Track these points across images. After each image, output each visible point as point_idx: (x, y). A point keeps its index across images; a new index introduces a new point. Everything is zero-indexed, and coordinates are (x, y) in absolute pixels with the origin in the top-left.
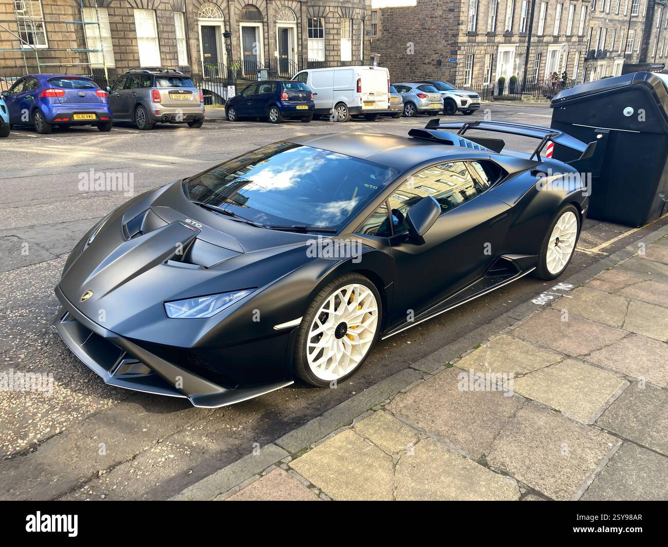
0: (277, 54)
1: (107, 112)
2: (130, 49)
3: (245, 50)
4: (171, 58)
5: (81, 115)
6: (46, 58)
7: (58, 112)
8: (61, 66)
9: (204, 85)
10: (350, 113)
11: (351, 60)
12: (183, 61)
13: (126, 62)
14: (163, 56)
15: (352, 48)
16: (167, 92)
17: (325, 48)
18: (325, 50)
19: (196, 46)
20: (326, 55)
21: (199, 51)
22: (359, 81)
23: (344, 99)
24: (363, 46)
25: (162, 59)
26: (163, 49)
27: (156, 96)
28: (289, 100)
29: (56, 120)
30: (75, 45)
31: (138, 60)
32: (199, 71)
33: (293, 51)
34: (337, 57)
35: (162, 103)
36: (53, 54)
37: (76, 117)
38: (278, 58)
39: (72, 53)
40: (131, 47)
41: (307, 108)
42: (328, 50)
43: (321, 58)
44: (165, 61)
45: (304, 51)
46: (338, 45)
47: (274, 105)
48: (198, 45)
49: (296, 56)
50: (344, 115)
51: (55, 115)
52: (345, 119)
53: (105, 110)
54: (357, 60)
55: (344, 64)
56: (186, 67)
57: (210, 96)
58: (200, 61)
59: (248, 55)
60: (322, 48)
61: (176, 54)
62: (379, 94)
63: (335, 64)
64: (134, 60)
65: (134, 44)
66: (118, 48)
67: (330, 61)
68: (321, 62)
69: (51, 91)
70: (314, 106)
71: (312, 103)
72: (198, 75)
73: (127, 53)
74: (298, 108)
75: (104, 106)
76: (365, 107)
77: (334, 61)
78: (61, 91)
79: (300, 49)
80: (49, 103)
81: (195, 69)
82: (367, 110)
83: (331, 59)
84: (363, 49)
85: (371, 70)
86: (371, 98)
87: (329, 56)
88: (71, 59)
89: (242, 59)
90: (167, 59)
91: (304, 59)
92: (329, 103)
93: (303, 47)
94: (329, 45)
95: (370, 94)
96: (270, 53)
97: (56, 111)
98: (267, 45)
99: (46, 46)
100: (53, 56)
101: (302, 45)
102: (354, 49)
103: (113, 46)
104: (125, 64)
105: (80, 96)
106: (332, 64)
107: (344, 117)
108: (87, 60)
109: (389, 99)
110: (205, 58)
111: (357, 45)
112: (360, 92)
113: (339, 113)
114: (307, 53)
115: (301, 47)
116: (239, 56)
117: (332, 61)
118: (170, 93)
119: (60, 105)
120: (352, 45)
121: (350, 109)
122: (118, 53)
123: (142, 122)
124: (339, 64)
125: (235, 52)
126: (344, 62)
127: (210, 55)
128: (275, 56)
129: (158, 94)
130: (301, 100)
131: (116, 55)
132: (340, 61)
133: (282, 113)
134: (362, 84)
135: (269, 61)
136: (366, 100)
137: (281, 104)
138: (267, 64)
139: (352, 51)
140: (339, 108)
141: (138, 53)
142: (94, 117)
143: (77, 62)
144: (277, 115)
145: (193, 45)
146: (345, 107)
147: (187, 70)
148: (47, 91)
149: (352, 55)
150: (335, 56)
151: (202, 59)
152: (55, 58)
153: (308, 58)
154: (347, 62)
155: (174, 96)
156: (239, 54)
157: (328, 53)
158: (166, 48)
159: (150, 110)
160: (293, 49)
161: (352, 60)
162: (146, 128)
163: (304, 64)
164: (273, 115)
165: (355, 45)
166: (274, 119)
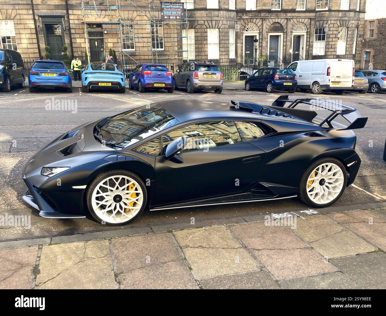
0: (291, 51)
1: (171, 83)
2: (203, 50)
3: (270, 49)
4: (225, 54)
5: (158, 84)
6: (163, 55)
7: (148, 82)
8: (169, 59)
9: (243, 69)
10: (322, 89)
11: (344, 54)
12: (232, 56)
13: (201, 56)
14: (221, 53)
15: (346, 46)
16: (202, 73)
17: (326, 47)
18: (326, 48)
19: (241, 47)
20: (325, 51)
21: (242, 50)
22: (329, 68)
23: (318, 80)
24: (356, 45)
25: (220, 55)
26: (221, 49)
27: (197, 76)
28: (279, 80)
29: (146, 86)
30: (176, 48)
31: (207, 55)
32: (241, 61)
33: (303, 49)
34: (333, 52)
35: (199, 79)
36: (166, 53)
37: (155, 85)
38: (292, 53)
39: (175, 53)
40: (204, 49)
41: (291, 84)
42: (327, 48)
43: (322, 53)
44: (222, 56)
45: (310, 49)
46: (335, 45)
47: (269, 82)
48: (242, 47)
49: (304, 52)
50: (318, 90)
51: (146, 83)
52: (318, 92)
53: (170, 82)
54: (349, 54)
55: (339, 57)
56: (233, 59)
57: (246, 75)
58: (242, 56)
59: (272, 52)
60: (323, 47)
61: (228, 52)
62: (345, 77)
63: (332, 57)
64: (205, 56)
65: (206, 47)
66: (197, 49)
67: (328, 55)
68: (322, 56)
69: (146, 72)
70: (297, 83)
71: (295, 82)
72: (241, 64)
73: (202, 52)
74: (285, 84)
75: (170, 80)
76: (332, 85)
77: (331, 55)
78: (150, 72)
79: (308, 47)
80: (144, 78)
81: (239, 60)
82: (333, 87)
83: (330, 53)
84: (356, 47)
85: (339, 62)
86: (338, 80)
87: (328, 52)
88: (174, 55)
89: (268, 54)
90: (222, 55)
91: (309, 54)
92: (309, 82)
93: (310, 46)
94: (329, 45)
95: (337, 77)
96: (287, 51)
97: (147, 81)
98: (285, 46)
99: (163, 49)
100: (166, 54)
101: (309, 45)
102: (347, 47)
103: (195, 48)
104: (200, 57)
105: (158, 75)
106: (329, 57)
107: (317, 91)
108: (182, 56)
109: (353, 81)
110: (245, 54)
111: (350, 45)
112: (329, 75)
113: (314, 88)
114: (312, 50)
115: (308, 46)
116: (266, 53)
117: (330, 55)
118: (203, 74)
119: (149, 79)
120: (347, 44)
121: (322, 86)
122: (197, 52)
123: (189, 89)
124: (335, 57)
125: (264, 50)
126: (339, 55)
127: (249, 52)
128: (290, 52)
129: (197, 74)
130: (287, 80)
131: (196, 53)
132: (336, 55)
133: (274, 87)
134: (331, 71)
135: (286, 55)
136: (333, 80)
137: (274, 81)
138: (284, 57)
139: (346, 48)
140: (315, 85)
141: (207, 52)
142: (164, 85)
143: (176, 57)
144: (271, 88)
145: (239, 47)
146: (318, 84)
147: (234, 61)
148: (144, 72)
149: (346, 51)
150: (332, 51)
151: (244, 54)
152: (166, 55)
153: (313, 53)
154: (341, 55)
155: (205, 76)
156: (266, 51)
157: (327, 50)
158: (223, 49)
159: (193, 83)
160: (303, 48)
161: (346, 54)
162: (190, 93)
163: (309, 57)
164: (269, 88)
165: (349, 44)
166: (269, 90)
